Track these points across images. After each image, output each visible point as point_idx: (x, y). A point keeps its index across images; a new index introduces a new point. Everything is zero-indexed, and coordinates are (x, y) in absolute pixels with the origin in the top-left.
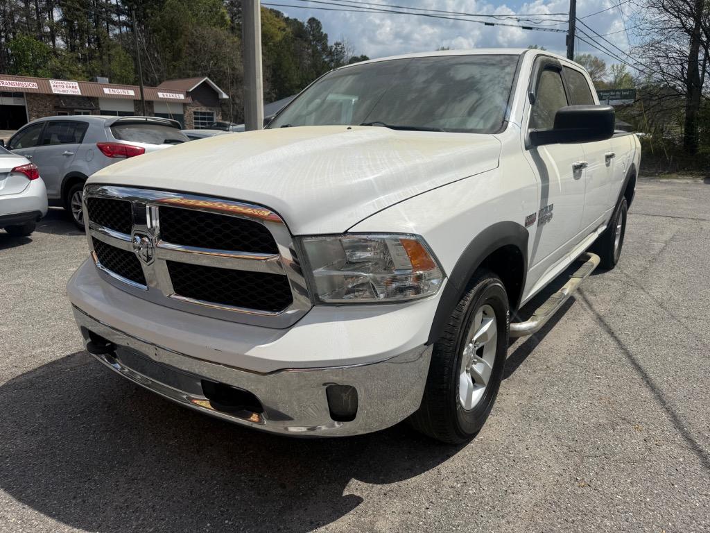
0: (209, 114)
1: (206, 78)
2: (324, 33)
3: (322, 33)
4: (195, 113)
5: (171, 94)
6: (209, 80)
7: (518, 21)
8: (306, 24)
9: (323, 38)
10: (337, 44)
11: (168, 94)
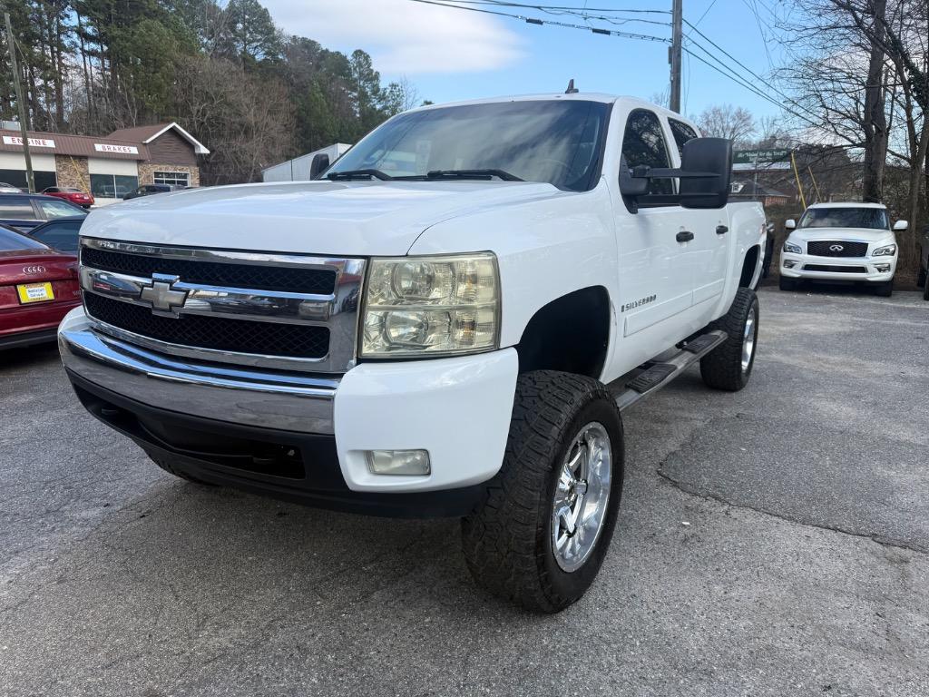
0: (179, 175)
1: (174, 124)
2: (375, 71)
3: (372, 70)
4: (157, 174)
5: (116, 147)
6: (177, 126)
7: (585, 19)
8: (349, 58)
9: (373, 77)
10: (394, 86)
11: (112, 147)
